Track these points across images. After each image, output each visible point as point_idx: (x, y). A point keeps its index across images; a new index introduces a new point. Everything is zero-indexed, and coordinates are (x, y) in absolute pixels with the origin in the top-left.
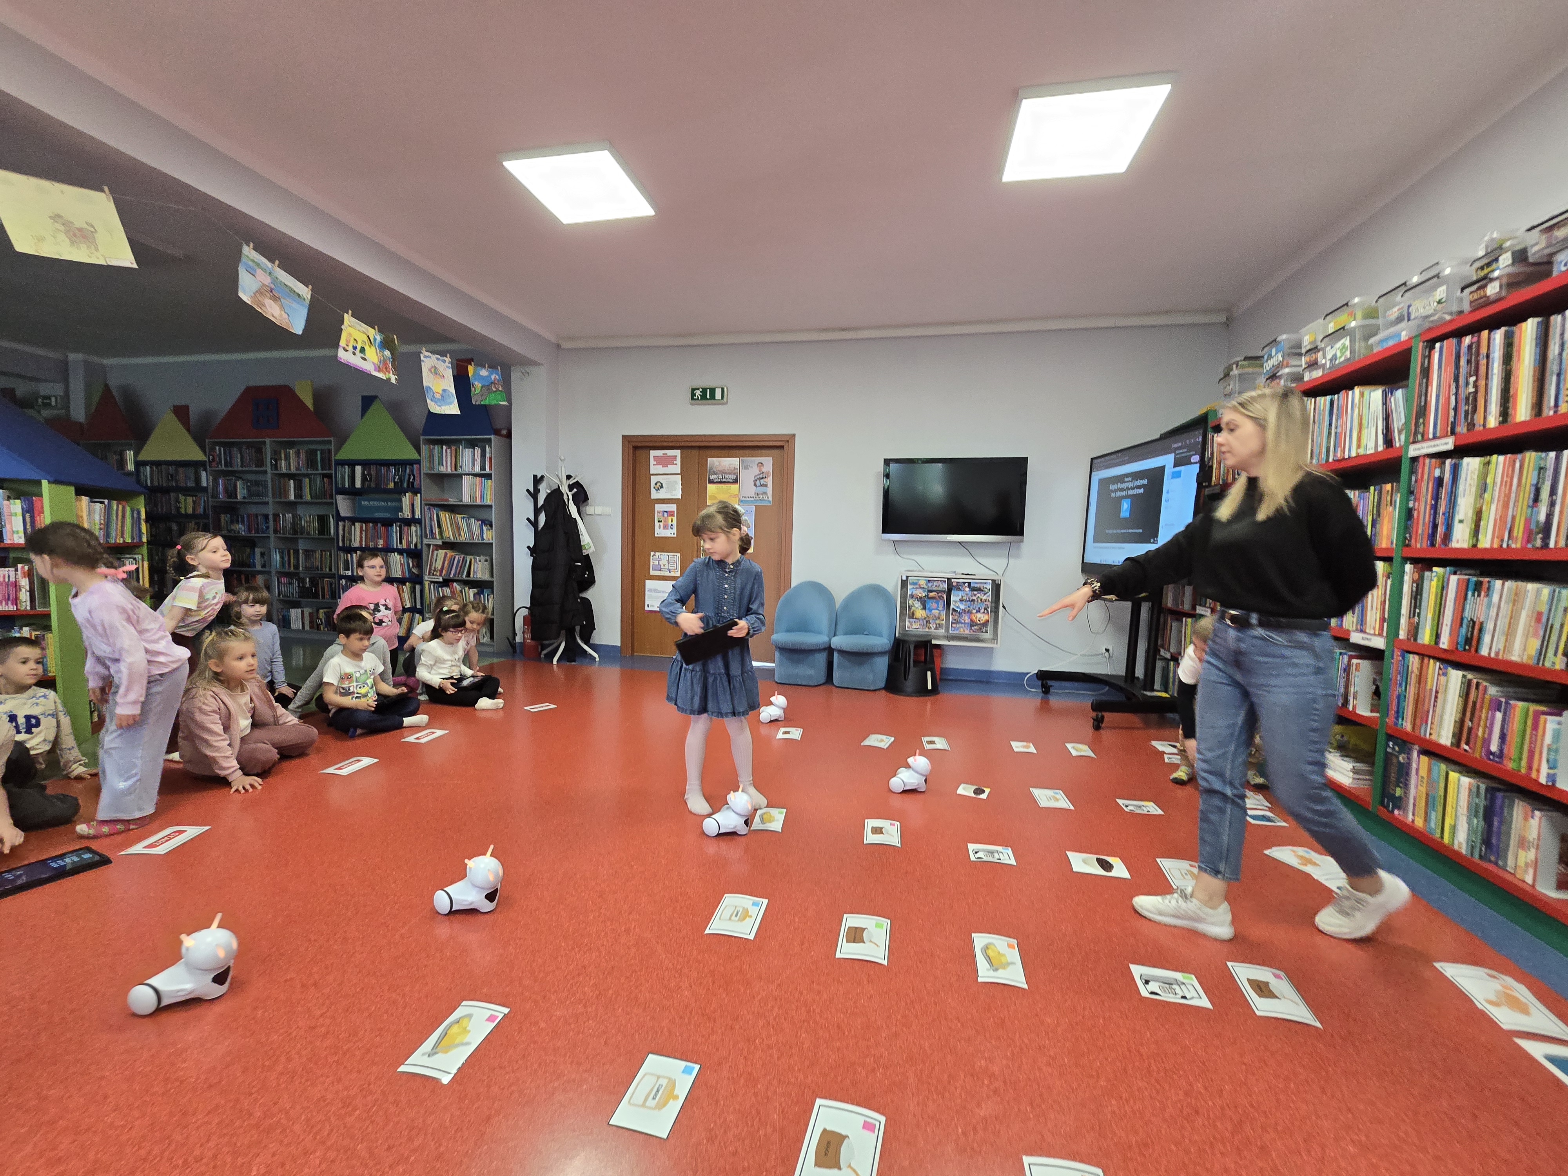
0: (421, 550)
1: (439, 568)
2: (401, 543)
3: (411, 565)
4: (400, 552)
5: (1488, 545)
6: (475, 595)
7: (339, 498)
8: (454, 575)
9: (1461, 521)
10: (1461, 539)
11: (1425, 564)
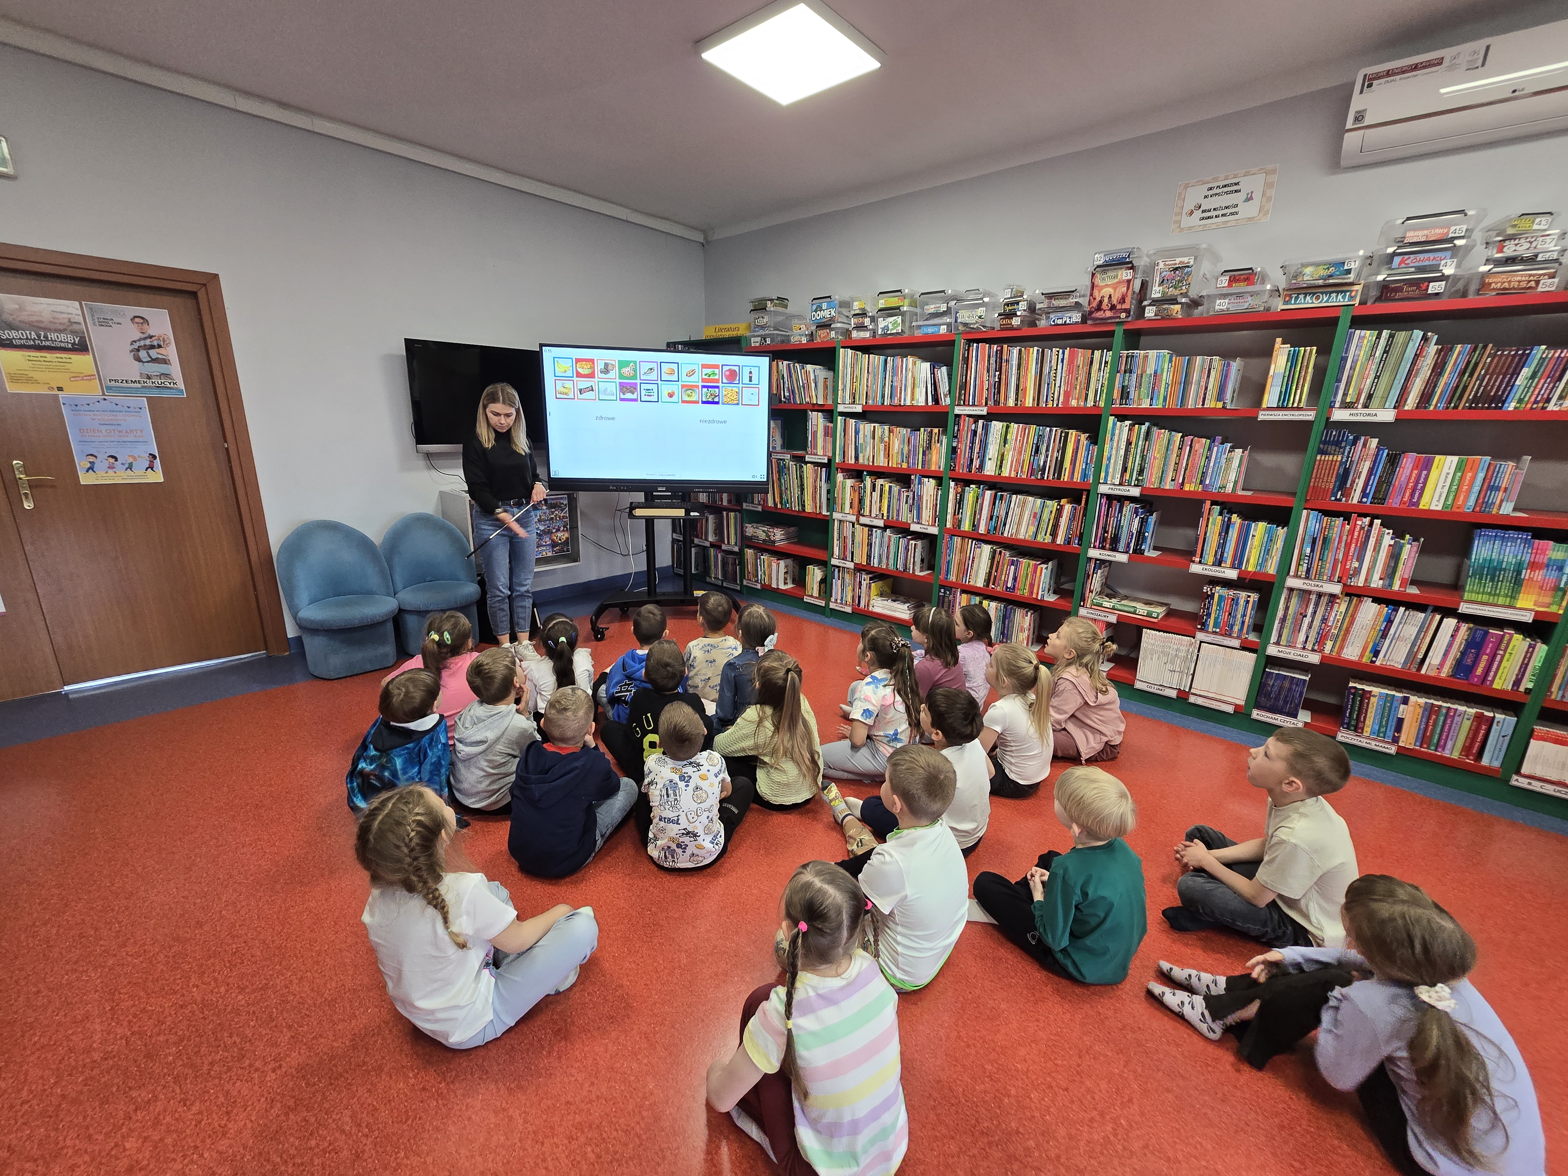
5: (1007, 475)
9: (990, 459)
10: (990, 469)
11: (967, 483)
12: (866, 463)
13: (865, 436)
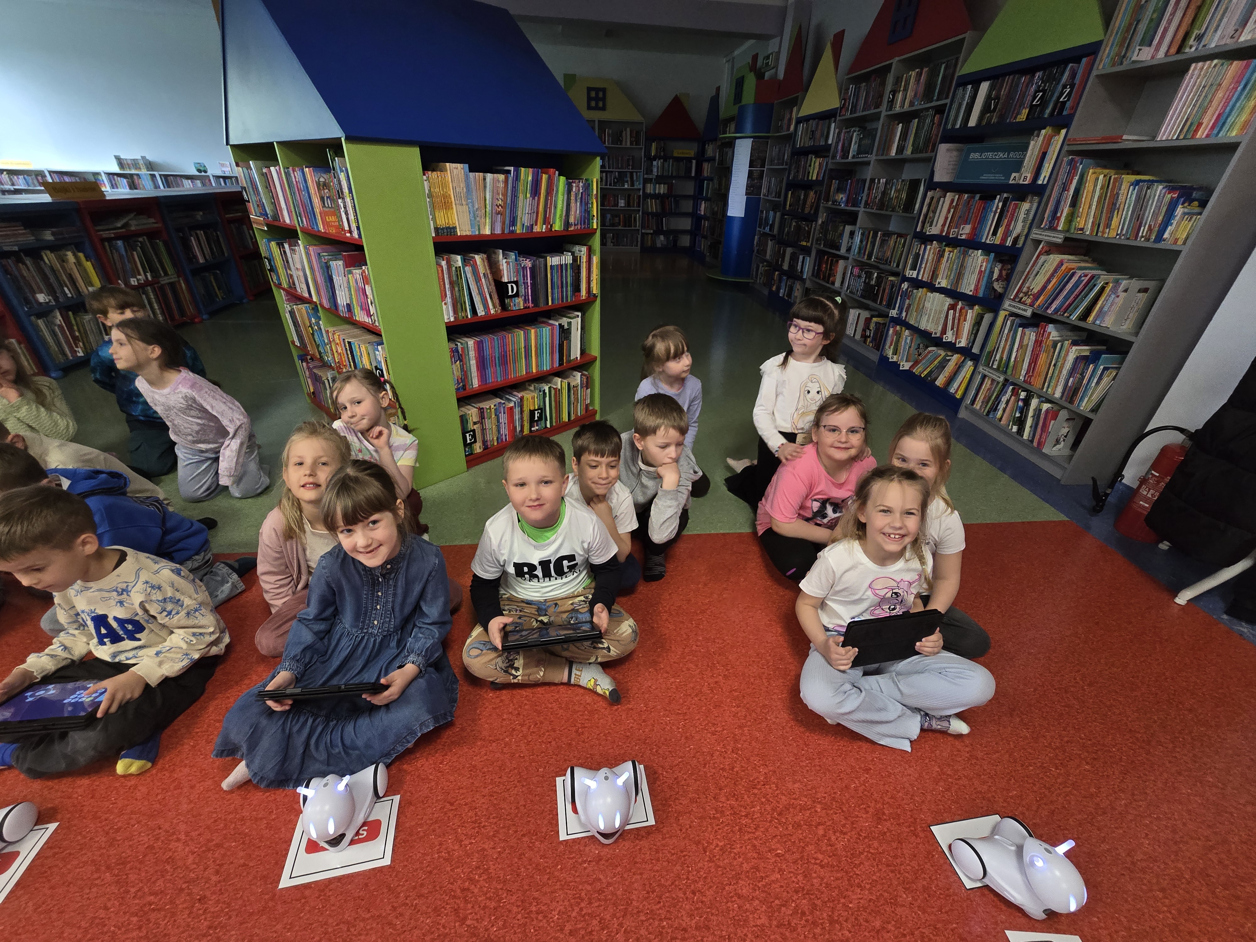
0: (1021, 250)
1: (1035, 291)
2: (995, 233)
3: (995, 276)
4: (987, 249)
6: (1077, 359)
7: (943, 148)
8: (1056, 311)
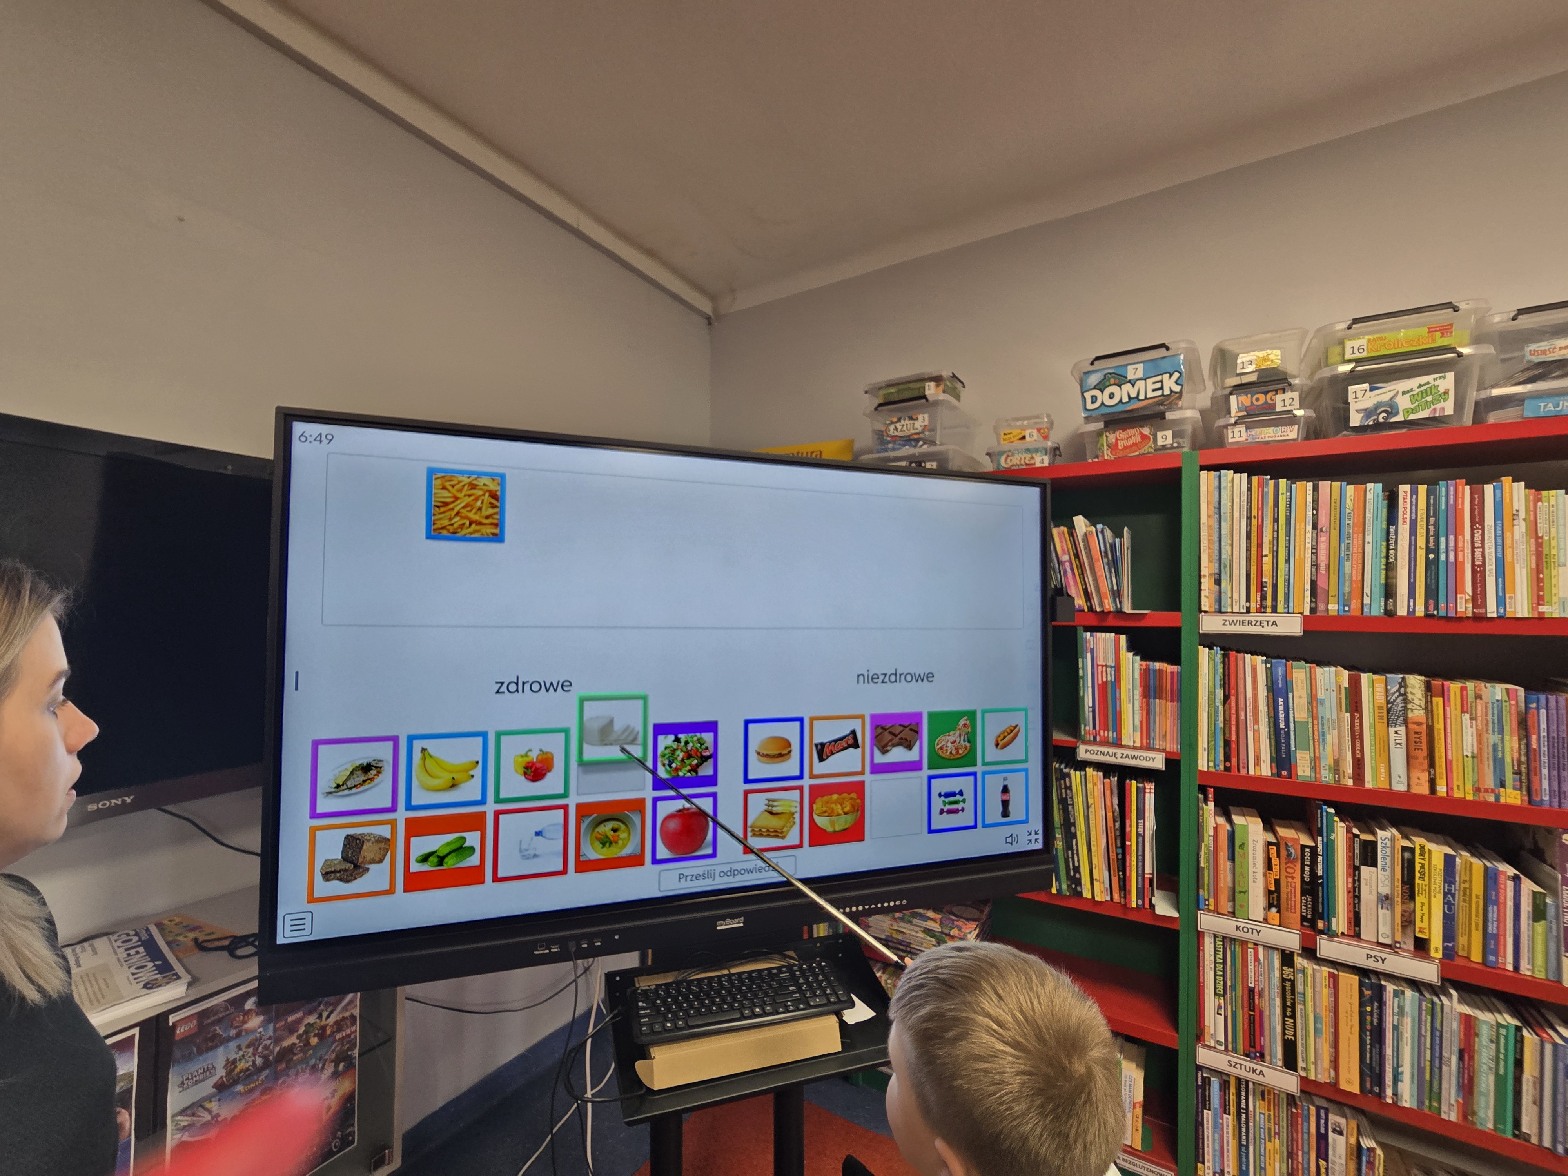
12: (1327, 777)
13: (1313, 700)
